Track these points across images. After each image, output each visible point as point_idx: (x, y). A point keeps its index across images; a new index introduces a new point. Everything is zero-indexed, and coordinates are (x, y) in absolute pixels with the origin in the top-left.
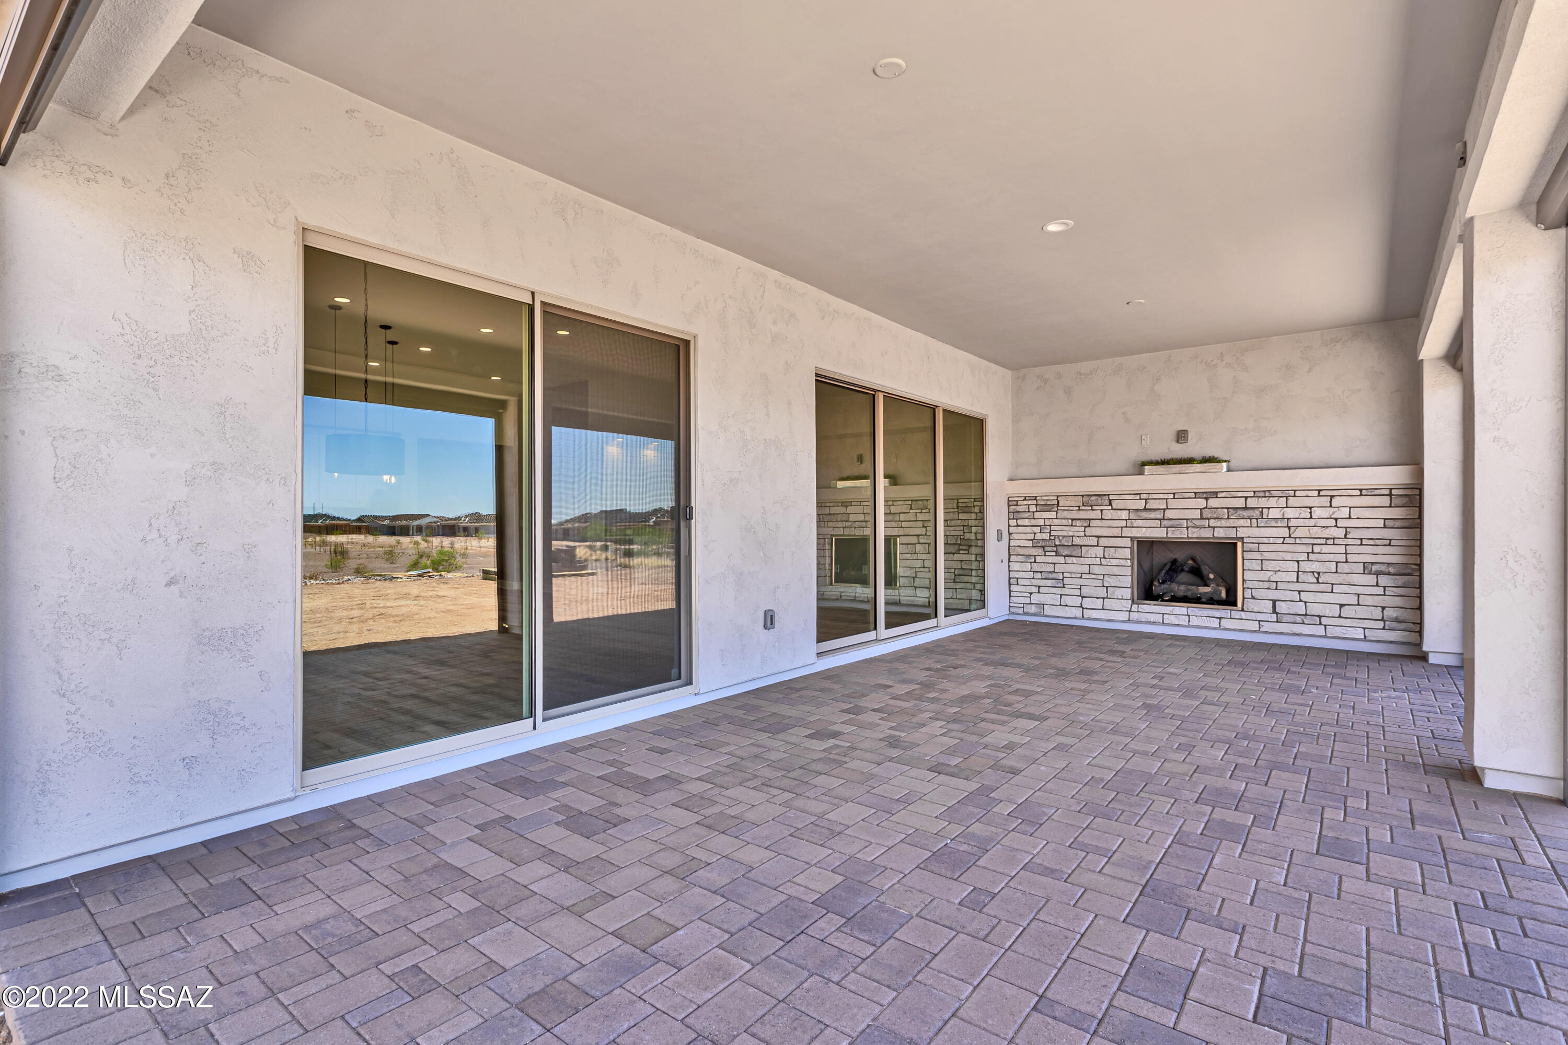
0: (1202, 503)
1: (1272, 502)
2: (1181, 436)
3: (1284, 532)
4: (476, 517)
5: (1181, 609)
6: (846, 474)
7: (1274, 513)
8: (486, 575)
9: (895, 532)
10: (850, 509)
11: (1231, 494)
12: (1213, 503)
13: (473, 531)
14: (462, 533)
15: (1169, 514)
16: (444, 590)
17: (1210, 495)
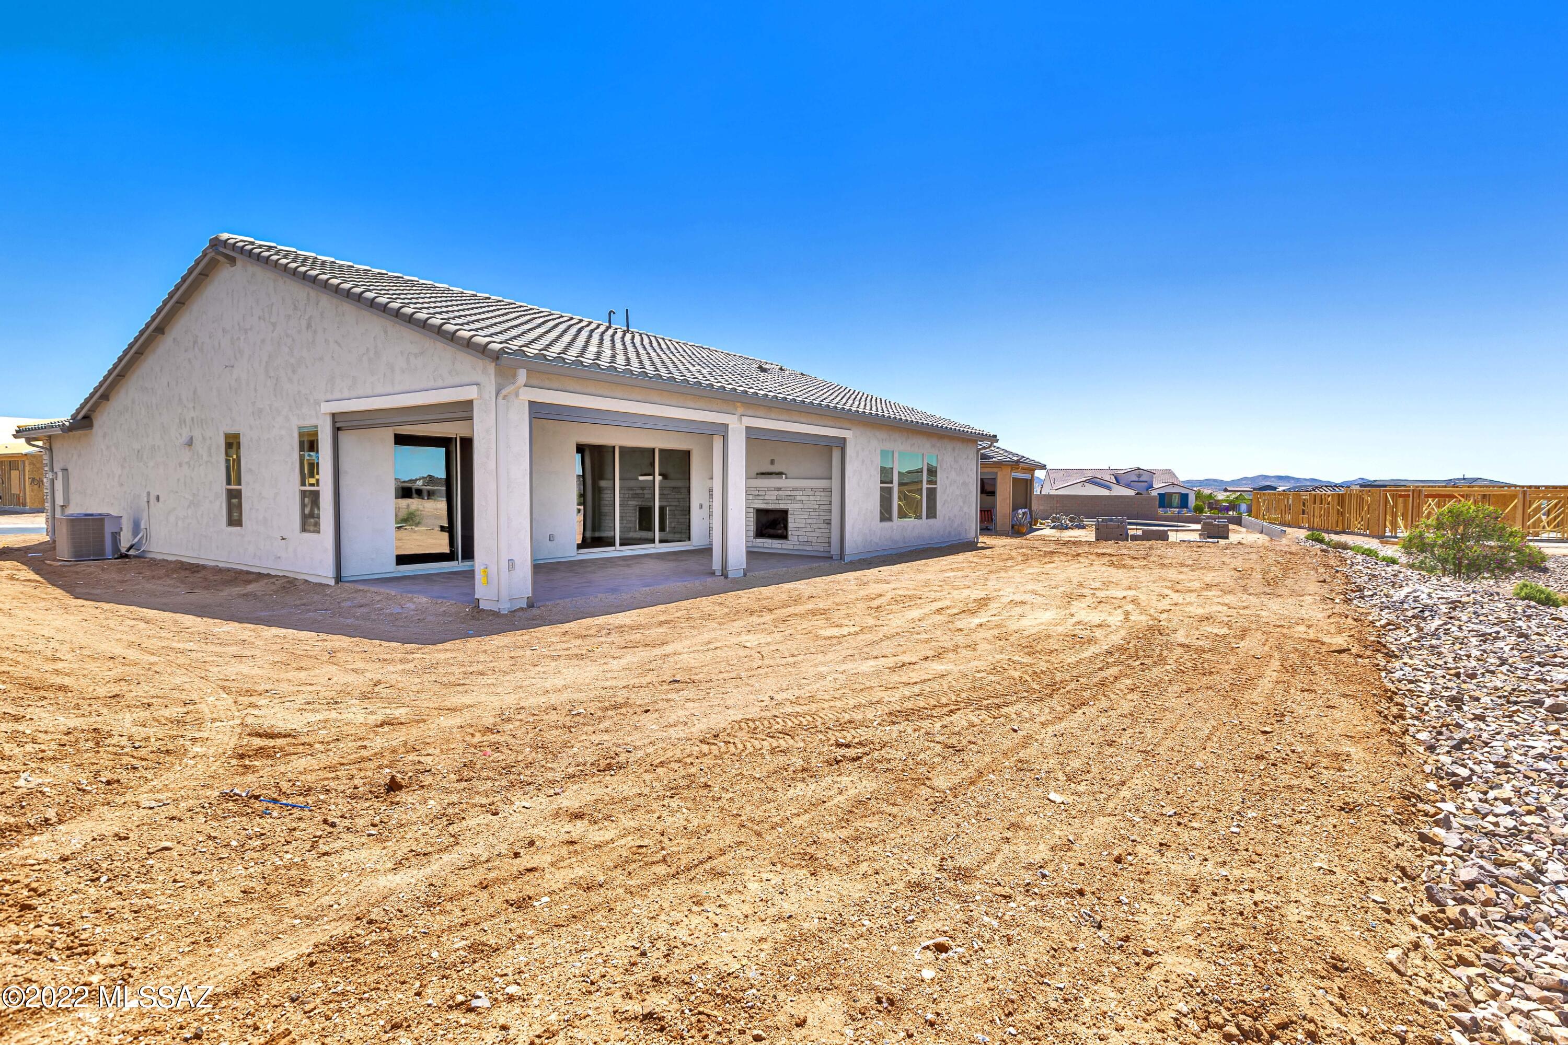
0: (776, 493)
1: (798, 493)
2: (772, 462)
3: (801, 506)
4: (431, 480)
5: (769, 541)
6: (644, 472)
7: (798, 498)
8: (443, 529)
9: (665, 504)
10: (645, 492)
11: (786, 489)
12: (780, 493)
13: (425, 494)
14: (414, 495)
15: (766, 497)
16: (415, 536)
17: (779, 489)
